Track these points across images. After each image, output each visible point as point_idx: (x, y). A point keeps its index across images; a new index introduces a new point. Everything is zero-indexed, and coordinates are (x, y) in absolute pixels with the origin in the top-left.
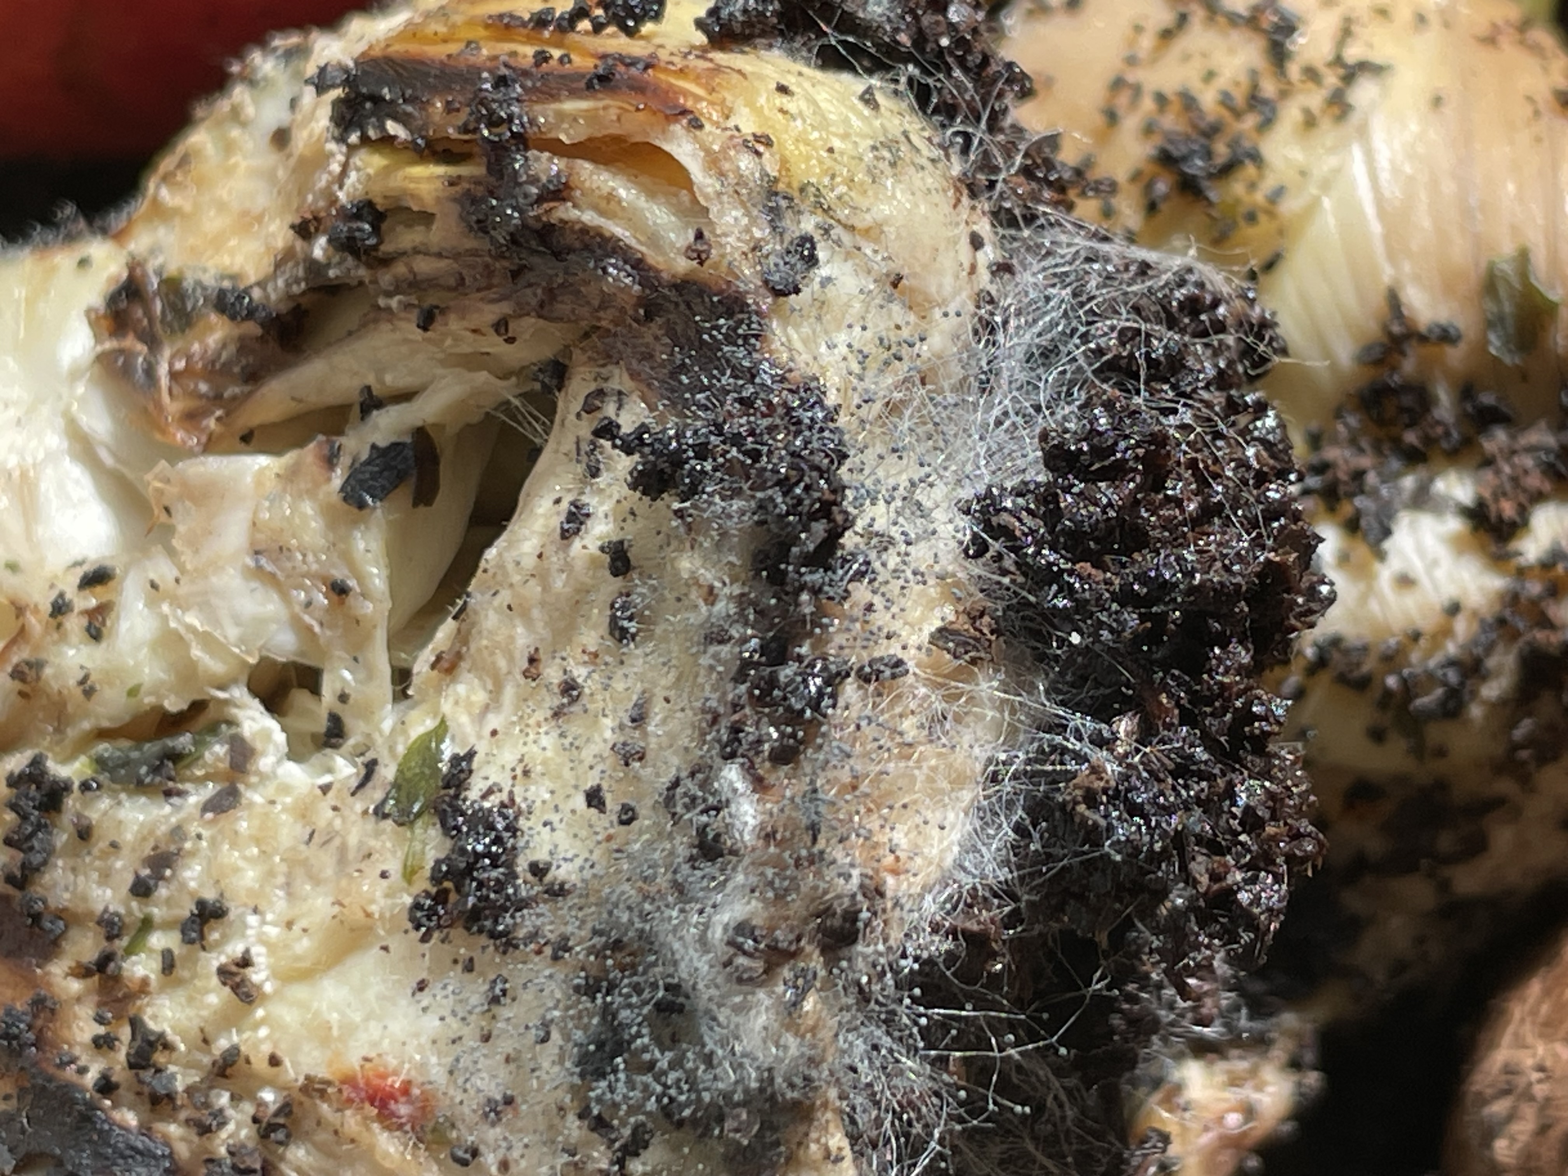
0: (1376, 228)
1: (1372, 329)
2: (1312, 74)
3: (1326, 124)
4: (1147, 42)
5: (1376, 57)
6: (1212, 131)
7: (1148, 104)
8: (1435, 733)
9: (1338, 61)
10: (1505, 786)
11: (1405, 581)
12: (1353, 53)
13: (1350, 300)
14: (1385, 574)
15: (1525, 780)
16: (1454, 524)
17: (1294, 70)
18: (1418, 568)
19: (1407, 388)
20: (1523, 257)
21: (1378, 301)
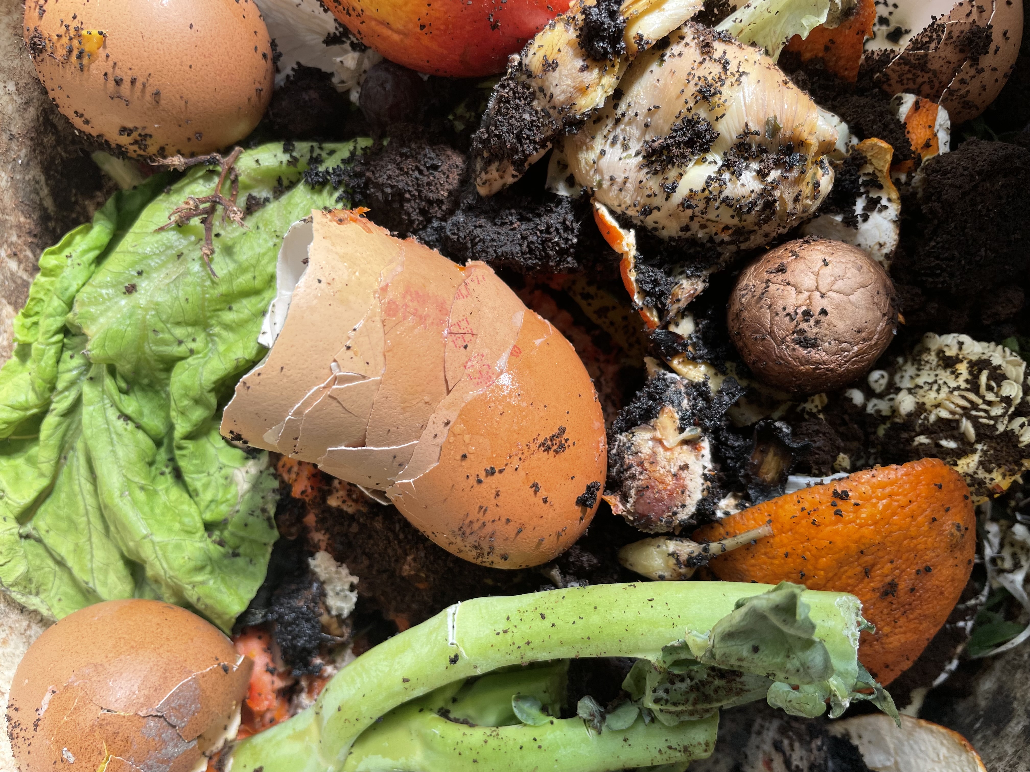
0: (744, 109)
1: (741, 131)
2: (732, 74)
3: (736, 85)
4: (696, 64)
5: (746, 71)
6: (711, 86)
7: (696, 78)
8: (744, 217)
9: (738, 71)
10: (756, 228)
11: (743, 185)
12: (741, 70)
13: (737, 124)
14: (739, 183)
15: (760, 228)
16: (754, 174)
17: (729, 73)
18: (746, 183)
19: (747, 144)
20: (775, 117)
21: (743, 125)
